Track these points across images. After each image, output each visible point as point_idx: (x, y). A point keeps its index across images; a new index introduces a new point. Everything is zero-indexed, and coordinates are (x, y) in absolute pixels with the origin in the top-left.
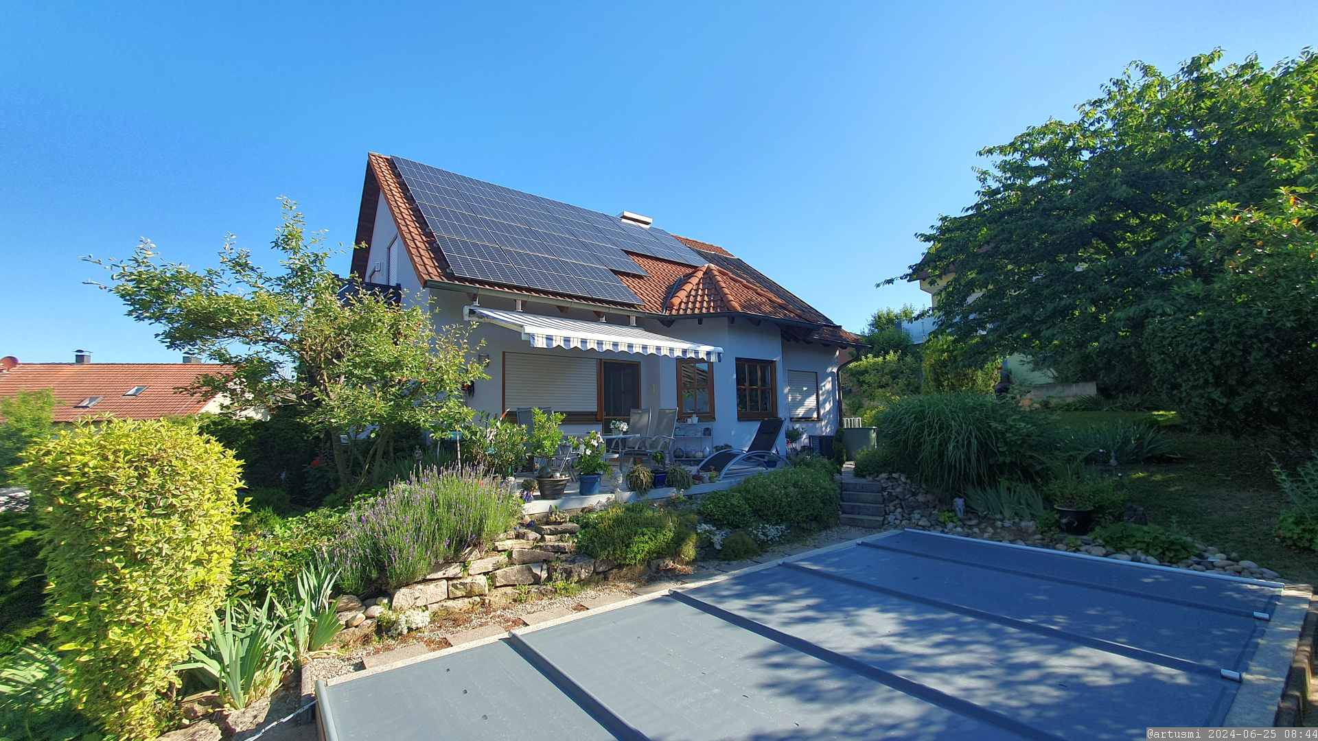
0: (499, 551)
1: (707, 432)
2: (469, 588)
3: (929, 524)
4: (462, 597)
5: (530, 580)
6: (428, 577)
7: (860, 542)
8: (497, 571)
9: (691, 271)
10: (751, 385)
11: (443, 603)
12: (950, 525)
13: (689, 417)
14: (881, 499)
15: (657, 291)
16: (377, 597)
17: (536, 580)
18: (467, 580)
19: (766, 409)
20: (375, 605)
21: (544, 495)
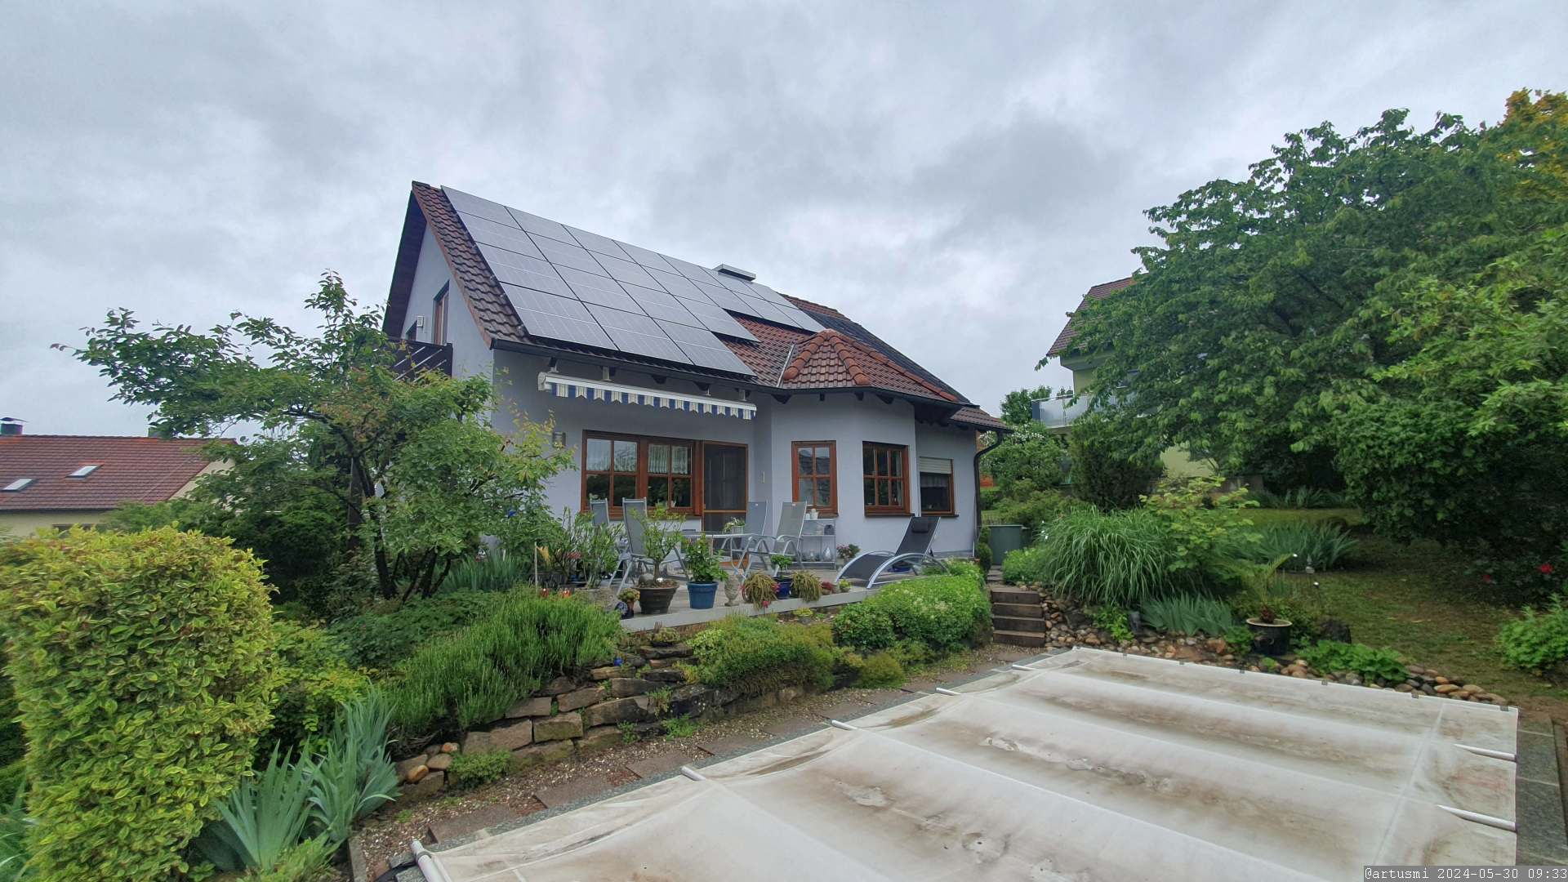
0: (596, 681)
1: (829, 529)
2: (559, 730)
3: (1098, 642)
4: (551, 740)
5: (634, 717)
6: (508, 716)
8: (595, 707)
10: (879, 473)
11: (527, 749)
12: (1124, 643)
13: (808, 512)
14: (1040, 612)
15: (769, 360)
16: (442, 743)
17: (642, 717)
18: (557, 720)
19: (897, 503)
20: (441, 752)
21: (647, 610)
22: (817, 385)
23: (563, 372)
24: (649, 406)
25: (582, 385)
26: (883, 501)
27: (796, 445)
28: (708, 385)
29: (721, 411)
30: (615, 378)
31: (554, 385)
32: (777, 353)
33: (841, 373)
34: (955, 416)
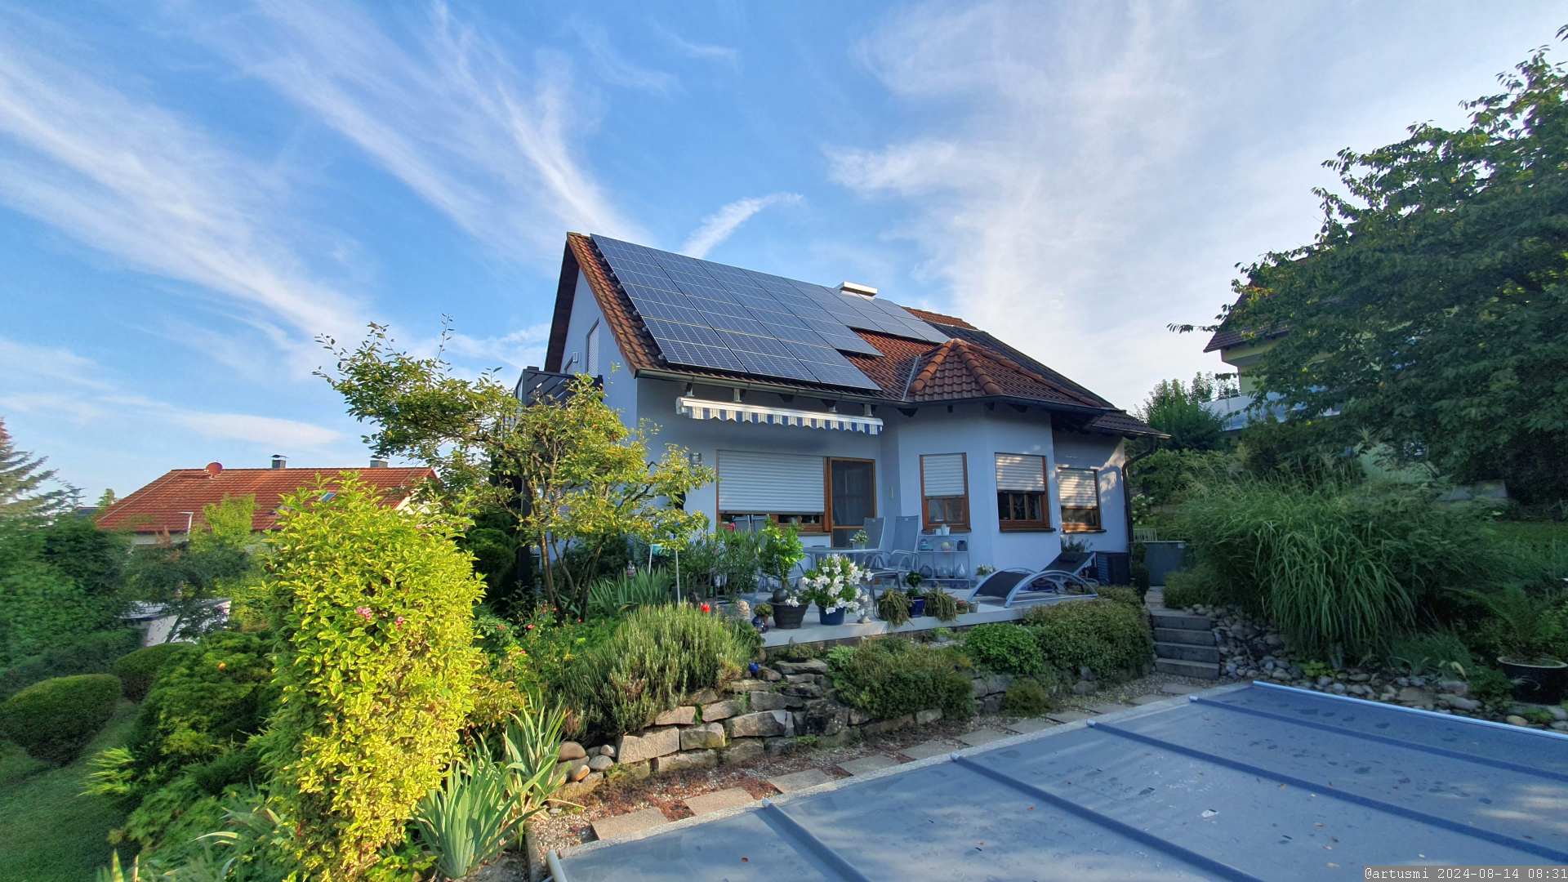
0: (736, 694)
1: (962, 545)
2: (703, 740)
3: (1289, 677)
4: (696, 750)
5: (772, 731)
6: (657, 723)
7: (1195, 698)
8: (735, 719)
9: (930, 348)
11: (676, 757)
12: (1324, 680)
13: (939, 527)
14: (1211, 640)
15: (893, 374)
16: (601, 744)
17: (780, 731)
18: (702, 729)
19: (1035, 518)
20: (600, 754)
21: (780, 624)
22: (946, 397)
23: (699, 395)
24: (777, 424)
25: (715, 407)
26: (1020, 515)
27: (924, 458)
28: (834, 402)
29: (847, 427)
30: (747, 397)
31: (690, 409)
32: (902, 367)
33: (970, 383)
34: (1099, 423)
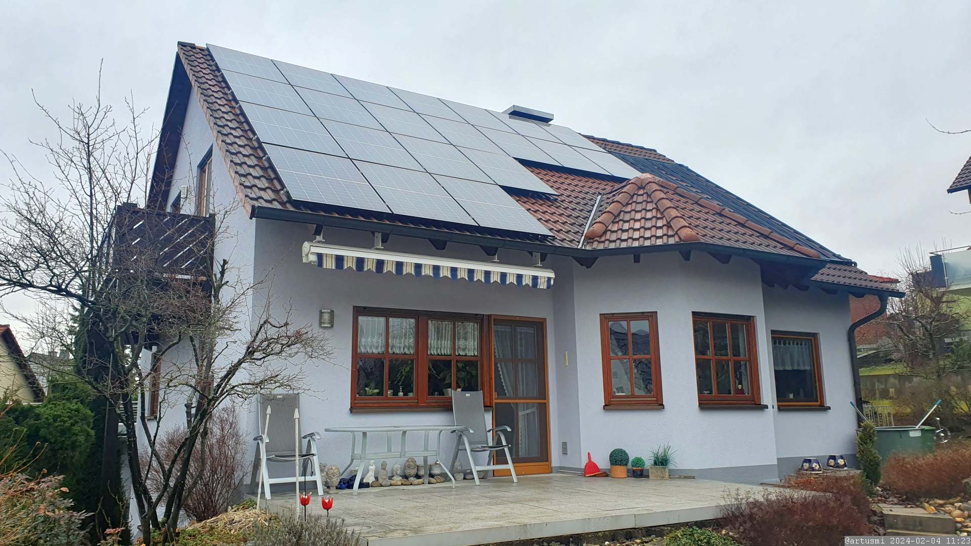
10: (717, 353)
15: (569, 216)
19: (742, 392)
22: (630, 243)
23: (329, 241)
24: (427, 276)
25: (351, 254)
26: (724, 388)
27: (605, 318)
28: (497, 248)
29: (511, 279)
30: (388, 244)
31: (320, 256)
32: (579, 207)
33: (661, 228)
34: (818, 277)
